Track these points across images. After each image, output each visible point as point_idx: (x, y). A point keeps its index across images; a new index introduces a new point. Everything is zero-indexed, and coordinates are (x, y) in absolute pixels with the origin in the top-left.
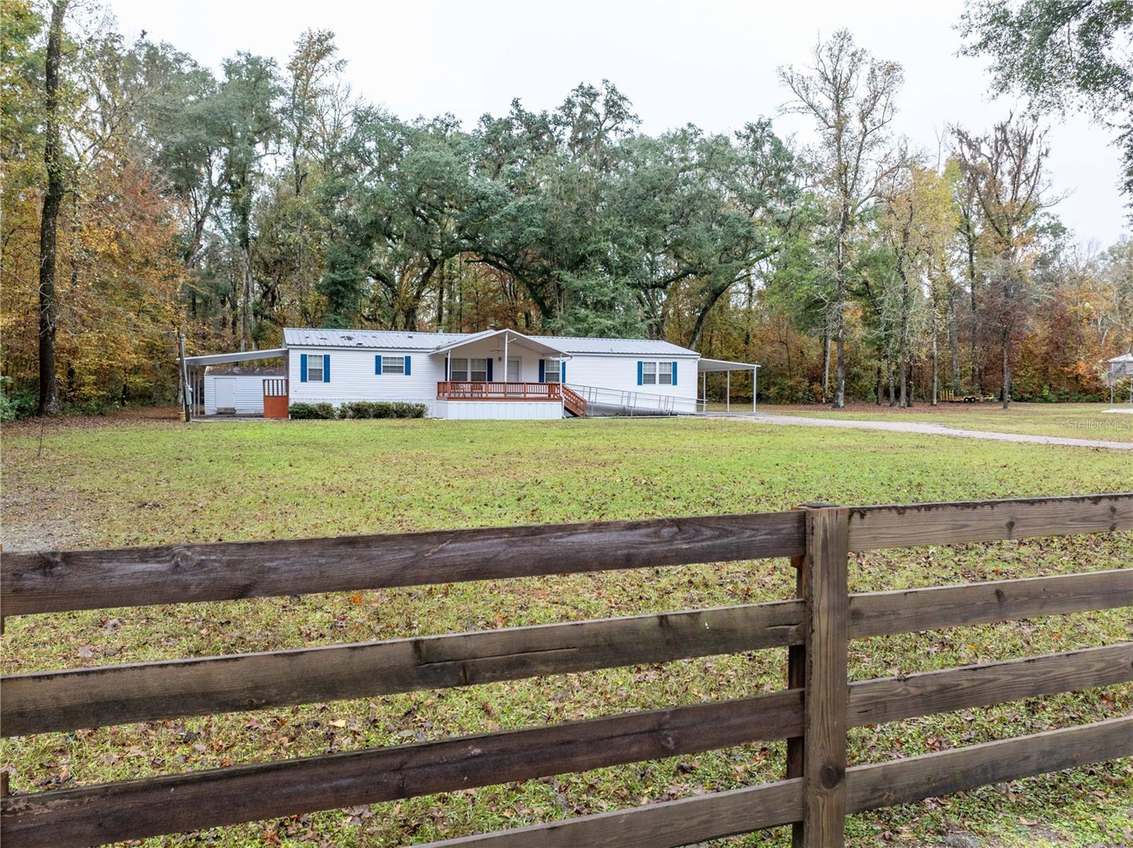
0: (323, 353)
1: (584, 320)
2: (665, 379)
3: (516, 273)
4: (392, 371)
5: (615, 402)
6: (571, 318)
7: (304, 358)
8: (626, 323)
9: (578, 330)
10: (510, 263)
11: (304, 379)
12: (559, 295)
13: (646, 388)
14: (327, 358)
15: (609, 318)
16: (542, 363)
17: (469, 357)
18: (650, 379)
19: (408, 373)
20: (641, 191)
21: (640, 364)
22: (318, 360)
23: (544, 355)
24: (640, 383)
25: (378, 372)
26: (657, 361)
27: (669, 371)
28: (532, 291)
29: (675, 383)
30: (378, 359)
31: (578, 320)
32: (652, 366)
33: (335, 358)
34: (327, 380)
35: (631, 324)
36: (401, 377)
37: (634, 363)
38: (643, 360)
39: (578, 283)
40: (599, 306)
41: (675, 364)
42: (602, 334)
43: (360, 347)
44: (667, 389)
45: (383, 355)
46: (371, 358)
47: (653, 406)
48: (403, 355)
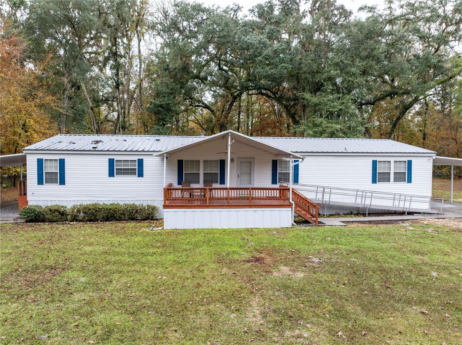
0: (58, 157)
1: (319, 125)
2: (400, 177)
3: (279, 100)
4: (125, 174)
5: (349, 200)
6: (310, 125)
7: (40, 162)
8: (350, 126)
9: (315, 132)
10: (274, 94)
11: (40, 182)
12: (304, 111)
13: (381, 186)
14: (62, 163)
15: (337, 123)
16: (275, 164)
17: (201, 159)
18: (385, 177)
19: (141, 175)
20: (361, 36)
21: (375, 163)
22: (53, 164)
23: (276, 155)
24: (374, 181)
25: (111, 174)
26: (392, 160)
27: (403, 169)
28: (287, 109)
29: (410, 181)
30: (111, 162)
31: (315, 125)
32: (387, 165)
33: (70, 161)
34: (62, 182)
35: (354, 128)
36: (134, 179)
37: (368, 162)
38: (378, 159)
39: (315, 100)
40: (330, 115)
41: (410, 162)
42: (332, 135)
43: (94, 152)
44: (402, 187)
45: (116, 158)
46: (104, 161)
47: (387, 204)
48: (136, 158)
